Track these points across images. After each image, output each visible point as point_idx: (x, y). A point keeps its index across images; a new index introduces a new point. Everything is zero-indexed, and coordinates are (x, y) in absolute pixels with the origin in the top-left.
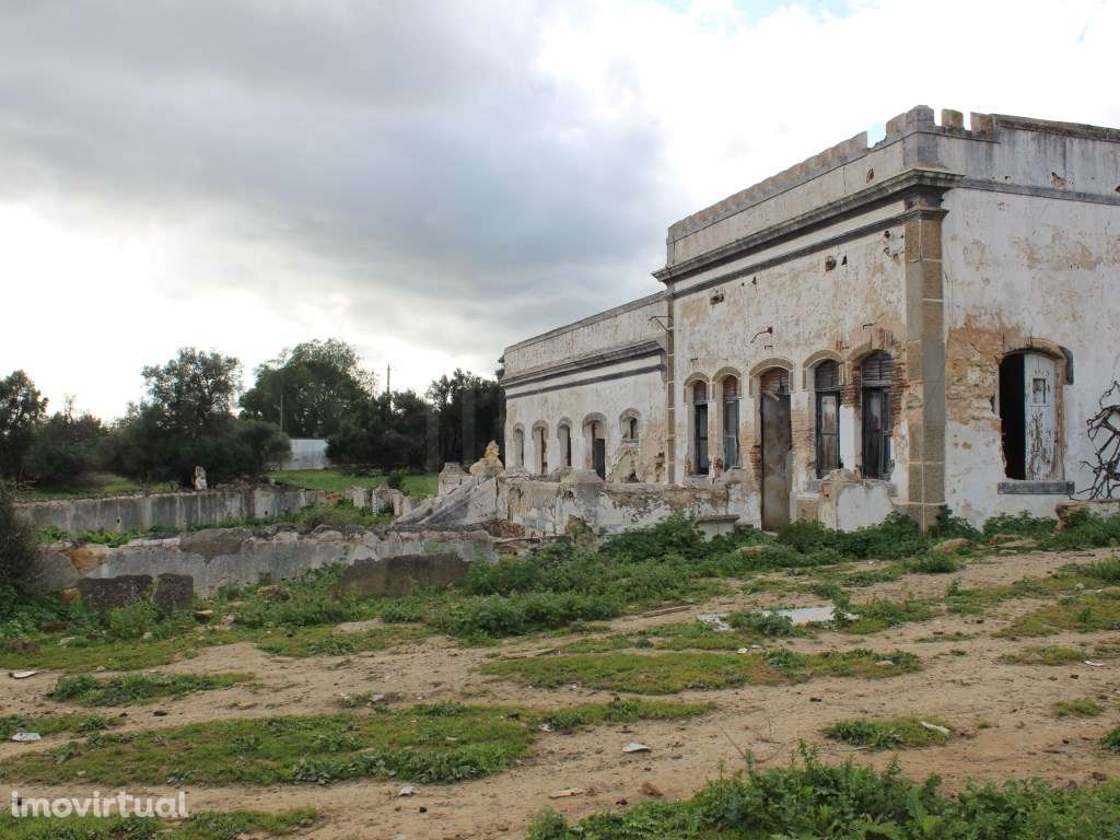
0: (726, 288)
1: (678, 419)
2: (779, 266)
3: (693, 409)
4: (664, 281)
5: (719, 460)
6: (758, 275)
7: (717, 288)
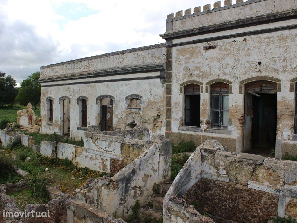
0: (219, 43)
1: (174, 100)
2: (270, 33)
3: (184, 96)
4: (165, 39)
5: (208, 121)
6: (248, 37)
7: (209, 42)
